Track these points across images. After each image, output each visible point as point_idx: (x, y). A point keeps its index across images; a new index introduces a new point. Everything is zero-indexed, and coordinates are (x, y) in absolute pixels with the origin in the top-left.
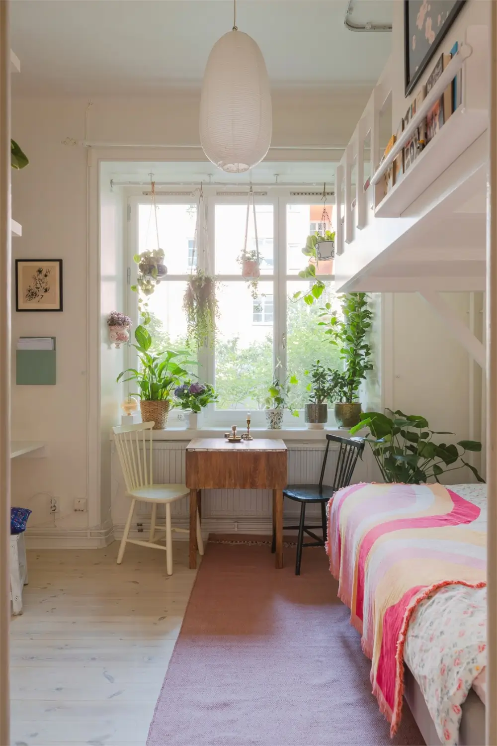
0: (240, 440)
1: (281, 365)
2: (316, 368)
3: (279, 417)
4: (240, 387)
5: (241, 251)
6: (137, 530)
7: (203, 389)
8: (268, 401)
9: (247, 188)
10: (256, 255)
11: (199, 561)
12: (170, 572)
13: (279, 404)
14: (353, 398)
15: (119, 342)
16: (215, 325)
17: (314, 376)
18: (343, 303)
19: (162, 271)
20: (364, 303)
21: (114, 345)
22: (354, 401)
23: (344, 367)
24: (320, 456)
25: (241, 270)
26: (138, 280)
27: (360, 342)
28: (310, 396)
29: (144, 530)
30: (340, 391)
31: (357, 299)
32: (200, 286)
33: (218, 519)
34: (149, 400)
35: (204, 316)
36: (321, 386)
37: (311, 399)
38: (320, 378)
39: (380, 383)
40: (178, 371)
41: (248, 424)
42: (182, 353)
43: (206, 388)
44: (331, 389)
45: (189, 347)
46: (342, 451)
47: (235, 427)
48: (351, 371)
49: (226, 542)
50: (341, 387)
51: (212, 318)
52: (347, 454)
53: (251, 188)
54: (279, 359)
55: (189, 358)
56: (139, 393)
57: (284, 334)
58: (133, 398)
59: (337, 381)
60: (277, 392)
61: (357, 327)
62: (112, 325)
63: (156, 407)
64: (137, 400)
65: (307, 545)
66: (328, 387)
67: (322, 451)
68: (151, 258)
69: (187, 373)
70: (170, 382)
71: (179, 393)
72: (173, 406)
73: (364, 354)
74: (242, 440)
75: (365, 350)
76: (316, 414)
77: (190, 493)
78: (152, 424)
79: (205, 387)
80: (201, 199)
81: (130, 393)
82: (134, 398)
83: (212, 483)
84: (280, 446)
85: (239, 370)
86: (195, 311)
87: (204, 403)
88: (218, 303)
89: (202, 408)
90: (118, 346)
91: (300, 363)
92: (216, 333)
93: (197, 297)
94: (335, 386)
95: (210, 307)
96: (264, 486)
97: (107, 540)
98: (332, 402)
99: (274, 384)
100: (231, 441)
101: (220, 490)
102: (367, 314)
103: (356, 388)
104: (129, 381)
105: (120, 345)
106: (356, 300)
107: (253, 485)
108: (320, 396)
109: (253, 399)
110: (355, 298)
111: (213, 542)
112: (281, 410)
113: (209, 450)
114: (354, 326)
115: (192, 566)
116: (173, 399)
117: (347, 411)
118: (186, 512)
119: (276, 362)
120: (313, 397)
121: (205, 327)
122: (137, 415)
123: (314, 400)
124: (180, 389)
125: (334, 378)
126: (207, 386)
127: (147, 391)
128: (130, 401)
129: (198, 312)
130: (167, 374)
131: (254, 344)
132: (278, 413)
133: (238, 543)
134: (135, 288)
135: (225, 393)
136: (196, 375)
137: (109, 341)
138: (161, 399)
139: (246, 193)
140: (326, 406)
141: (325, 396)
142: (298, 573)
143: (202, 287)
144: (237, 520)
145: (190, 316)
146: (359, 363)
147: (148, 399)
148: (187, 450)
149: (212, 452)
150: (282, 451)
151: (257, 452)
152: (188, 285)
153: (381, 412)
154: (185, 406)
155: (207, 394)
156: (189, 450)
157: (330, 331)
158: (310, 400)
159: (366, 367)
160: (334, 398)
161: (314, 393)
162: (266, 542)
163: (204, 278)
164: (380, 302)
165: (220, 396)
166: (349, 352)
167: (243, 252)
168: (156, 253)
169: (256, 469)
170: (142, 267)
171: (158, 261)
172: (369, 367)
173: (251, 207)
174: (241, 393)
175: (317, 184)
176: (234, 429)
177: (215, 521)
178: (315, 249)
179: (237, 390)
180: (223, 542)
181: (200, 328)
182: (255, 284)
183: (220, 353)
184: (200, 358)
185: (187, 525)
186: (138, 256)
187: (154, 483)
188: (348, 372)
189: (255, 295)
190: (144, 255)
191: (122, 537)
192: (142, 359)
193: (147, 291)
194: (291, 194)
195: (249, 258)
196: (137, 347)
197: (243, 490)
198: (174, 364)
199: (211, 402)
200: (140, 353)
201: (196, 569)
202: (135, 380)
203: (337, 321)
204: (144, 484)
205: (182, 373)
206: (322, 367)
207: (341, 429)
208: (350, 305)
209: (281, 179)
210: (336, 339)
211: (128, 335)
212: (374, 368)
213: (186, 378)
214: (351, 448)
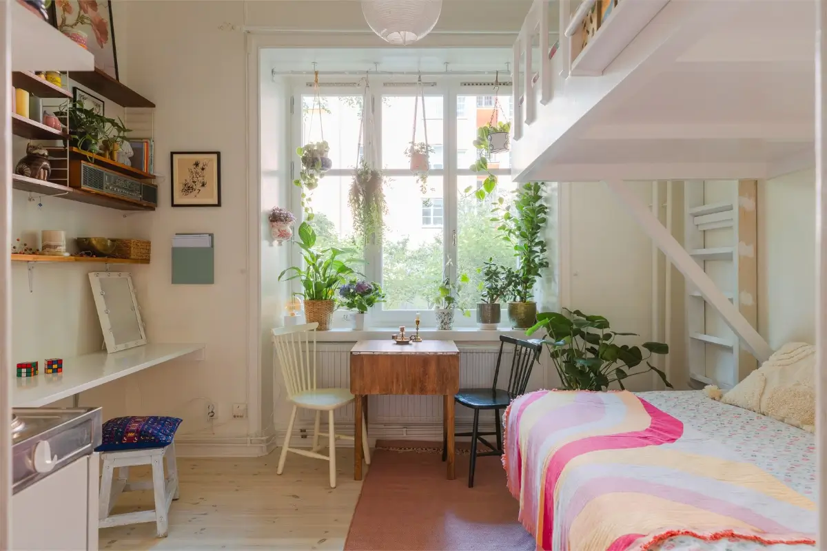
0: (408, 342)
1: (451, 263)
2: (488, 266)
3: (450, 318)
4: (409, 286)
5: (409, 143)
6: (300, 437)
7: (370, 288)
8: (438, 300)
9: (415, 78)
10: (425, 147)
11: (365, 470)
12: (333, 484)
13: (449, 304)
14: (527, 297)
15: (281, 239)
16: (383, 221)
17: (487, 274)
18: (516, 199)
19: (326, 164)
20: (540, 197)
21: (276, 243)
22: (528, 300)
23: (518, 265)
24: (494, 358)
25: (410, 164)
26: (301, 174)
27: (534, 239)
28: (482, 296)
29: (308, 436)
30: (513, 290)
31: (532, 193)
32: (366, 180)
33: (385, 424)
35: (371, 211)
36: (493, 285)
37: (483, 298)
38: (492, 277)
39: (557, 280)
40: (343, 269)
41: (417, 325)
42: (348, 250)
43: (373, 287)
44: (504, 288)
45: (355, 244)
46: (517, 353)
47: (403, 328)
48: (525, 269)
49: (394, 449)
50: (515, 286)
51: (378, 213)
52: (522, 356)
53: (420, 77)
54: (449, 257)
55: (355, 256)
56: (303, 293)
57: (455, 231)
58: (297, 297)
59: (510, 279)
60: (448, 291)
61: (531, 221)
62: (274, 221)
63: (319, 307)
64: (301, 301)
65: (480, 455)
66: (501, 286)
67: (495, 353)
68: (315, 150)
69: (352, 272)
70: (336, 281)
71: (345, 292)
72: (338, 306)
73: (539, 251)
74: (411, 342)
75: (540, 247)
76: (488, 314)
77: (355, 398)
78: (316, 325)
79: (372, 286)
80: (367, 89)
81: (294, 293)
83: (378, 389)
84: (452, 348)
85: (409, 270)
86: (361, 206)
87: (370, 302)
88: (385, 198)
89: (369, 308)
90: (280, 243)
91: (471, 261)
93: (363, 191)
94: (509, 284)
95: (377, 201)
96: (434, 391)
97: (268, 447)
98: (505, 302)
99: (444, 282)
100: (398, 343)
101: (387, 396)
102: (542, 209)
103: (531, 287)
104: (294, 279)
105: (283, 243)
106: (530, 194)
107: (423, 391)
108: (493, 295)
109: (421, 298)
110: (529, 192)
111: (381, 448)
112: (451, 310)
113: (375, 353)
114: (528, 221)
115: (358, 478)
116: (338, 298)
117: (521, 309)
118: (350, 417)
119: (446, 260)
120: (486, 296)
121: (371, 222)
122: (301, 315)
123: (486, 299)
124: (345, 289)
125: (507, 276)
126: (374, 285)
127: (311, 290)
128: (294, 301)
129: (364, 207)
130: (332, 272)
131: (424, 245)
132: (448, 313)
133: (407, 450)
134: (298, 182)
135: (394, 292)
136: (363, 273)
137: (271, 239)
138: (325, 299)
139: (414, 84)
140: (499, 305)
141: (498, 295)
142: (471, 485)
143: (368, 181)
144: (406, 425)
145: (356, 212)
146: (533, 260)
147: (312, 299)
148: (351, 353)
149: (378, 355)
150: (455, 353)
151: (426, 355)
152: (354, 179)
153: (557, 311)
154: (351, 306)
155: (374, 293)
156: (353, 353)
157: (503, 227)
158: (482, 300)
159: (541, 265)
160: (507, 297)
161: (486, 292)
162: (436, 449)
163: (370, 172)
164: (556, 194)
165: (388, 295)
166: (523, 249)
167: (411, 145)
168: (320, 145)
169: (425, 373)
170: (305, 160)
171: (321, 153)
172: (544, 265)
173: (420, 98)
174: (409, 292)
175: (490, 73)
176: (402, 330)
177: (382, 426)
178: (487, 140)
179: (407, 289)
180: (391, 449)
181: (367, 224)
182: (424, 179)
183: (391, 254)
184: (366, 256)
185: (352, 431)
186: (301, 149)
187: (317, 388)
188: (522, 270)
189: (424, 190)
190: (307, 147)
191: (283, 444)
192: (305, 258)
193: (310, 186)
194: (461, 84)
195: (418, 151)
196: (300, 244)
197: (412, 396)
198: (339, 262)
199: (377, 301)
200: (303, 251)
201: (361, 480)
202: (298, 279)
203: (511, 216)
204: (307, 388)
205: (348, 272)
206: (495, 265)
207: (515, 330)
208: (523, 199)
209: (451, 67)
210: (509, 235)
211: (291, 232)
212: (550, 266)
213: (351, 277)
214: (526, 350)
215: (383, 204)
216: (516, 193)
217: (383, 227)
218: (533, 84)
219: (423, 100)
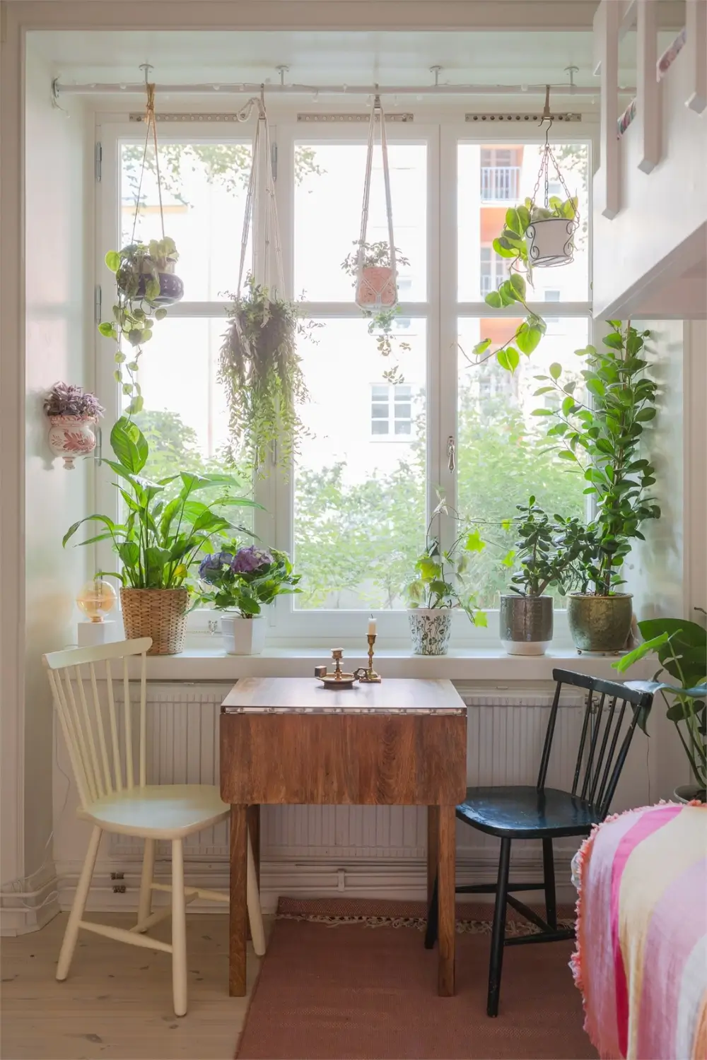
0: (350, 683)
1: (445, 508)
2: (526, 514)
3: (441, 627)
4: (349, 558)
5: (354, 243)
6: (111, 890)
7: (266, 561)
8: (414, 589)
9: (364, 102)
10: (389, 252)
11: (253, 971)
12: (180, 1008)
13: (440, 597)
14: (611, 583)
15: (70, 453)
16: (294, 414)
17: (523, 532)
18: (586, 367)
19: (170, 289)
20: (641, 364)
21: (59, 462)
22: (613, 590)
23: (589, 513)
24: (541, 719)
25: (354, 290)
26: (115, 308)
27: (628, 455)
28: (514, 579)
29: (128, 889)
30: (582, 568)
31: (622, 354)
32: (257, 323)
33: (299, 863)
34: (142, 587)
35: (268, 392)
36: (538, 556)
37: (516, 586)
38: (536, 539)
39: (680, 545)
40: (208, 520)
41: (371, 645)
42: (216, 480)
43: (272, 560)
44: (562, 564)
45: (234, 466)
46: (591, 708)
47: (340, 652)
48: (609, 521)
49: (318, 920)
50: (586, 560)
51: (286, 398)
52: (605, 716)
53: (377, 99)
54: (440, 492)
55: (236, 493)
56: (120, 573)
57: (452, 439)
58: (107, 582)
59: (577, 543)
60: (437, 568)
61: (622, 418)
62: (54, 414)
63: (155, 604)
64: (114, 588)
65: (514, 941)
66: (556, 559)
67: (542, 707)
68: (146, 257)
69: (228, 526)
70: (190, 547)
71: (211, 571)
72: (197, 602)
73: (639, 482)
74: (356, 683)
75: (641, 474)
76: (527, 621)
77: (231, 811)
78: (147, 643)
79: (271, 558)
80: (262, 123)
81: (100, 571)
82: (108, 584)
83: (283, 789)
84: (448, 699)
85: (346, 525)
86: (247, 382)
87: (267, 594)
88: (299, 364)
89: (263, 606)
90: (69, 464)
91: (478, 506)
92: (297, 433)
93: (252, 348)
94: (573, 555)
95: (282, 371)
96: (411, 798)
97: (40, 914)
98: (563, 593)
99: (428, 551)
100: (329, 686)
101: (305, 806)
102: (646, 389)
103: (619, 561)
104: (99, 543)
105: (75, 463)
106: (618, 356)
107: (383, 796)
108: (537, 579)
109: (376, 583)
110: (617, 353)
111: (289, 916)
112: (445, 611)
113: (276, 710)
114: (615, 416)
115: (236, 989)
116: (195, 582)
117: (599, 610)
118: (221, 846)
119: (433, 502)
120: (521, 581)
121: (270, 417)
122: (114, 623)
123: (521, 587)
124: (212, 563)
125: (570, 538)
126: (276, 555)
127: (137, 566)
128: (99, 590)
129: (254, 384)
130: (183, 527)
131: (374, 475)
132: (438, 618)
133: (347, 921)
134: (108, 328)
135: (318, 570)
136: (250, 528)
137: (48, 452)
138: (168, 586)
139: (363, 117)
140: (549, 601)
141: (547, 580)
142: (493, 1009)
143: (262, 326)
144: (344, 867)
145: (237, 395)
146: (626, 502)
147: (139, 585)
148: (223, 709)
149: (283, 716)
150: (455, 712)
151: (394, 715)
152: (231, 322)
153: (680, 615)
154: (223, 601)
155: (275, 574)
156: (227, 709)
157: (560, 429)
158: (512, 588)
159: (644, 513)
160: (567, 582)
161: (522, 573)
162: (411, 919)
163: (267, 306)
164: (679, 357)
165: (304, 577)
166: (603, 478)
167: (357, 246)
168: (156, 247)
169: (390, 756)
170: (124, 280)
171: (160, 264)
172: (651, 512)
173: (377, 149)
174: (350, 570)
175: (533, 89)
176: (337, 655)
177: (293, 867)
178: (524, 239)
179: (343, 564)
180: (311, 918)
181: (259, 422)
182: (384, 321)
183: (309, 492)
184: (258, 491)
185: (225, 879)
186: (116, 255)
187: (147, 783)
188: (602, 524)
189: (385, 347)
190: (130, 250)
191: (70, 905)
192: (124, 494)
193: (136, 337)
194: (467, 118)
195: (372, 261)
196: (113, 465)
197: (359, 807)
198: (200, 505)
199: (283, 591)
200: (121, 480)
201: (243, 994)
202: (109, 541)
203: (576, 404)
204: (125, 785)
205: (217, 526)
206: (540, 512)
207: (585, 656)
208: (604, 369)
209: (446, 77)
210: (573, 447)
211: (93, 439)
212: (662, 515)
213: (226, 538)
214: (613, 703)
215: (294, 378)
216: (586, 357)
217: (296, 428)
218: (659, 74)
219: (384, 149)
